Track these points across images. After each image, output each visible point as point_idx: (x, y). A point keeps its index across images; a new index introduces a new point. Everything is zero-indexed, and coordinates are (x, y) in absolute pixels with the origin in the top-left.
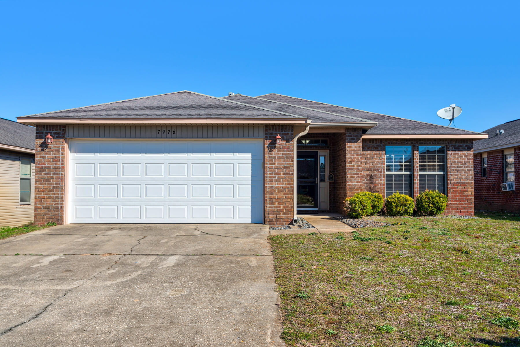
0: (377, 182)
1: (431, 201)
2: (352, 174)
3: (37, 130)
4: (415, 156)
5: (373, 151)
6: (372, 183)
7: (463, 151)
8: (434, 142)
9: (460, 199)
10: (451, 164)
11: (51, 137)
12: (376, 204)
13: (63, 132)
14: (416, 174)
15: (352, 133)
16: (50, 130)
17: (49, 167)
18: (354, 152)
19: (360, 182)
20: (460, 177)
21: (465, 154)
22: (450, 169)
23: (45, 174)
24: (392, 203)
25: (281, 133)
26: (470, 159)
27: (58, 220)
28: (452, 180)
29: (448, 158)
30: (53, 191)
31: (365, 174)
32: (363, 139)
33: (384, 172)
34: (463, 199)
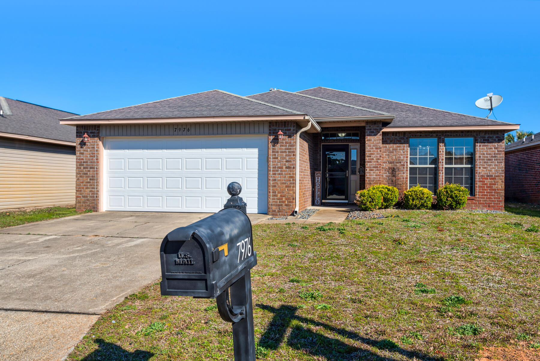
0: (400, 175)
1: (449, 194)
2: (371, 167)
3: (77, 130)
4: (440, 149)
5: (396, 143)
6: (394, 176)
7: (493, 142)
8: (461, 134)
9: (489, 192)
10: (480, 157)
11: (87, 136)
12: (388, 197)
13: (97, 132)
14: (441, 166)
15: (371, 126)
16: (87, 130)
17: (86, 162)
18: (374, 146)
19: (379, 175)
20: (489, 170)
21: (495, 146)
22: (478, 162)
23: (84, 168)
24: (408, 196)
25: (283, 129)
26: (500, 151)
27: (94, 208)
28: (480, 173)
29: (476, 150)
30: (89, 182)
31: (387, 167)
32: (383, 132)
33: (407, 165)
34: (492, 192)
